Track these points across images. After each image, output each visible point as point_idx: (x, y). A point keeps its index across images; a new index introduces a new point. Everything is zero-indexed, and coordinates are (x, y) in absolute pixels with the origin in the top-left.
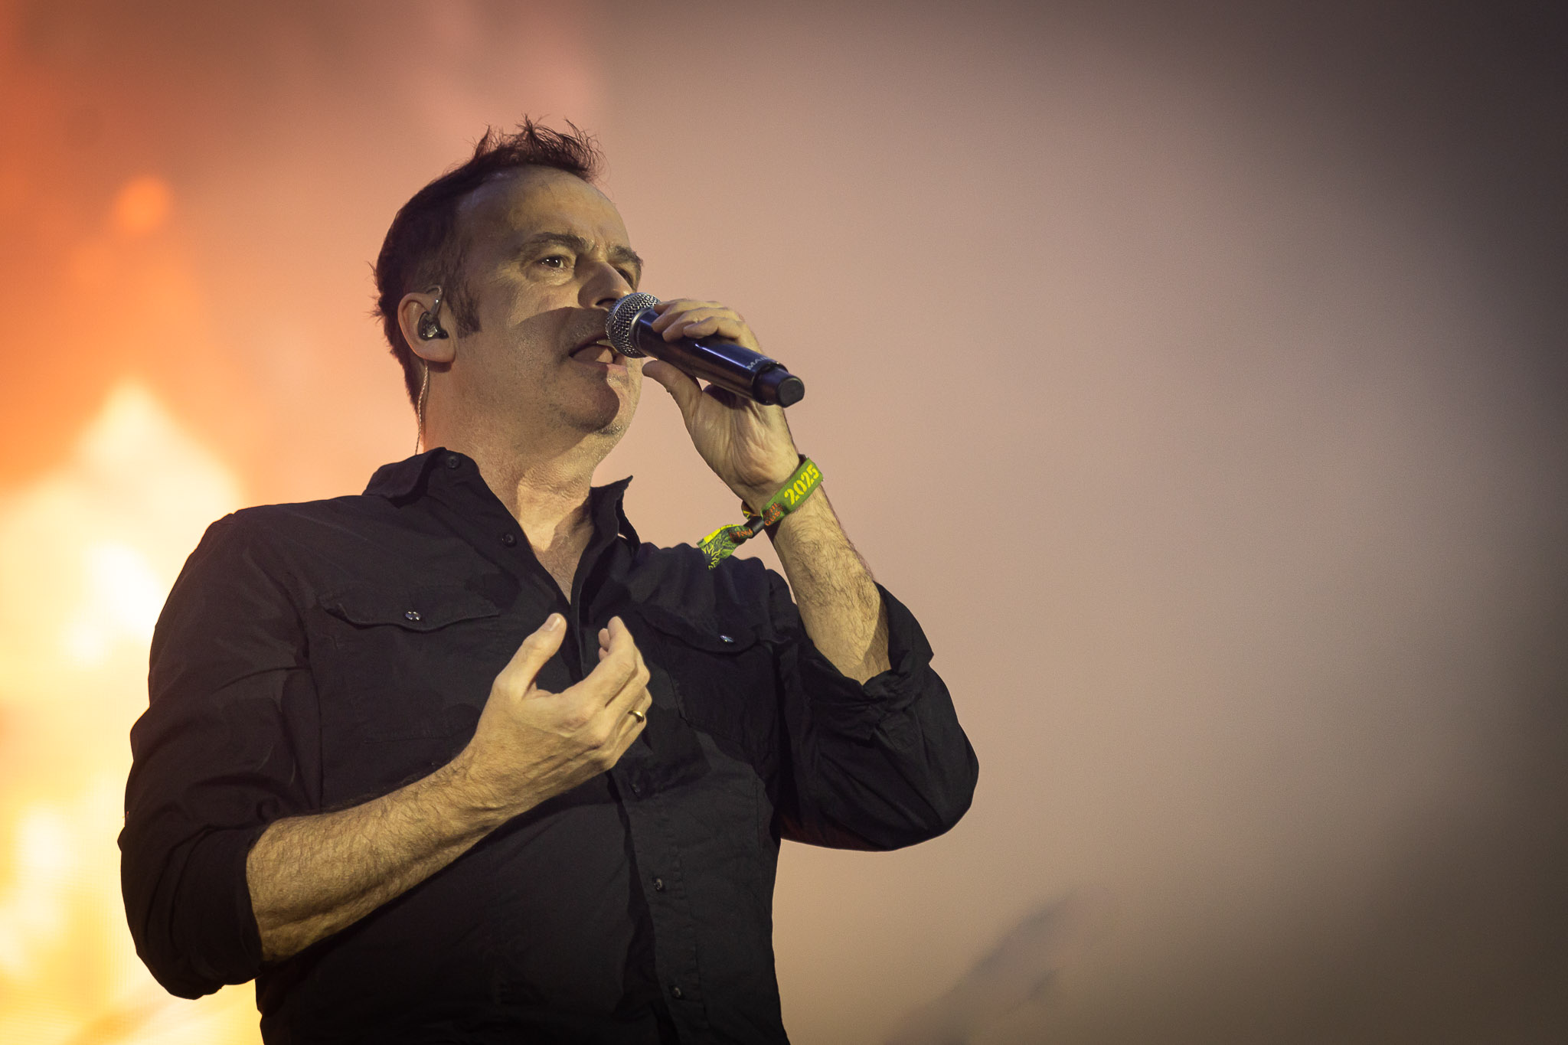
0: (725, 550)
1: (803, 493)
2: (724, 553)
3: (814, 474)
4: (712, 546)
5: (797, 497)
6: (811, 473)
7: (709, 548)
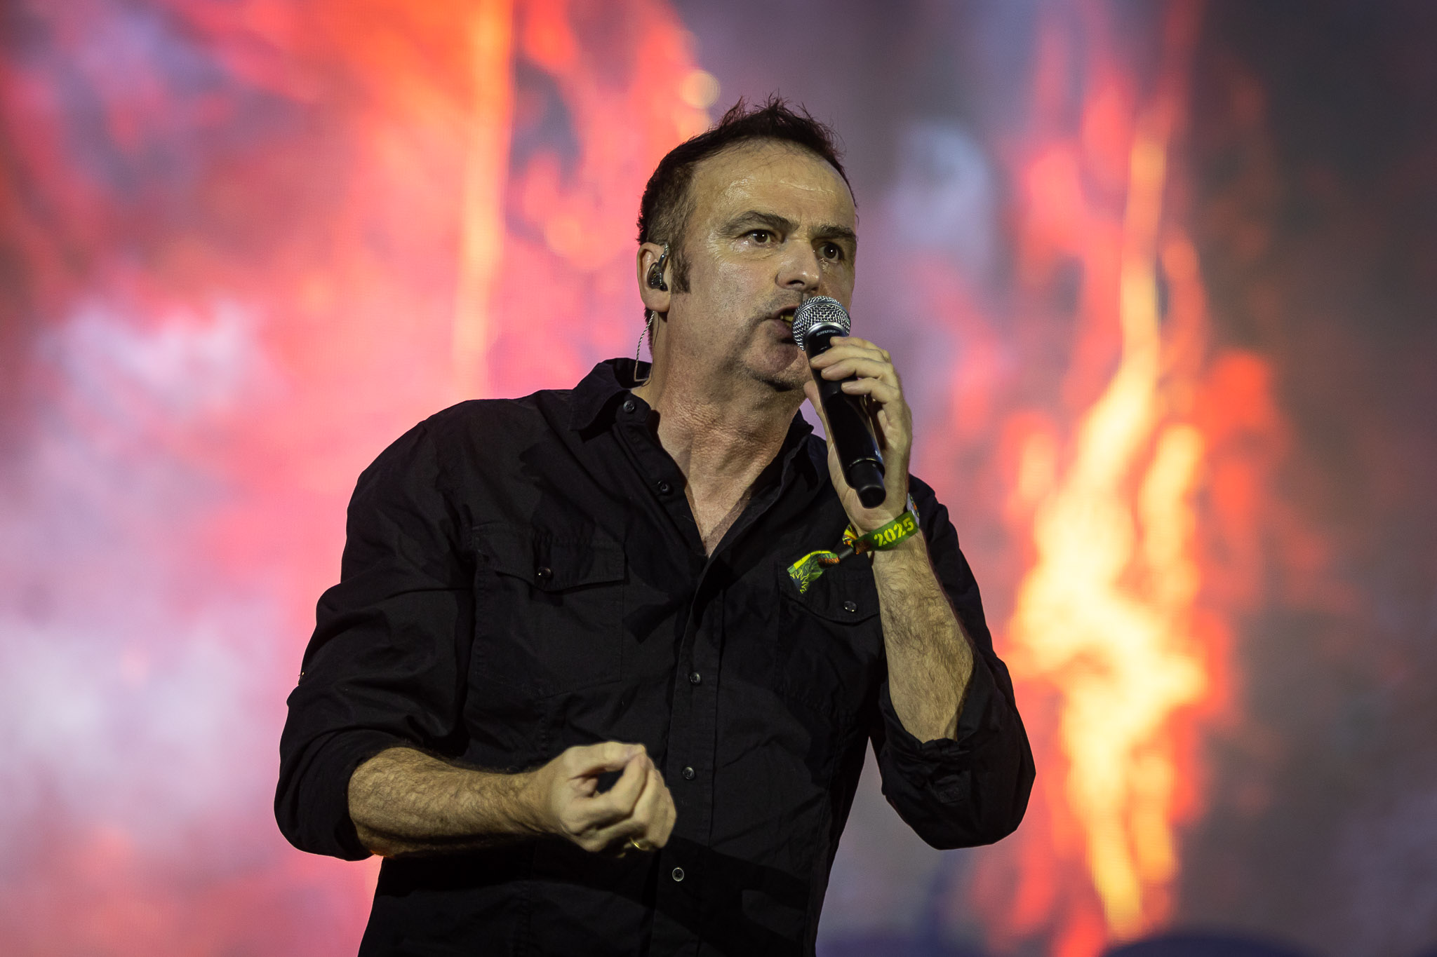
0: (814, 573)
1: (891, 541)
2: (813, 576)
3: (909, 526)
4: (801, 571)
5: (885, 542)
6: (906, 525)
7: (798, 573)
